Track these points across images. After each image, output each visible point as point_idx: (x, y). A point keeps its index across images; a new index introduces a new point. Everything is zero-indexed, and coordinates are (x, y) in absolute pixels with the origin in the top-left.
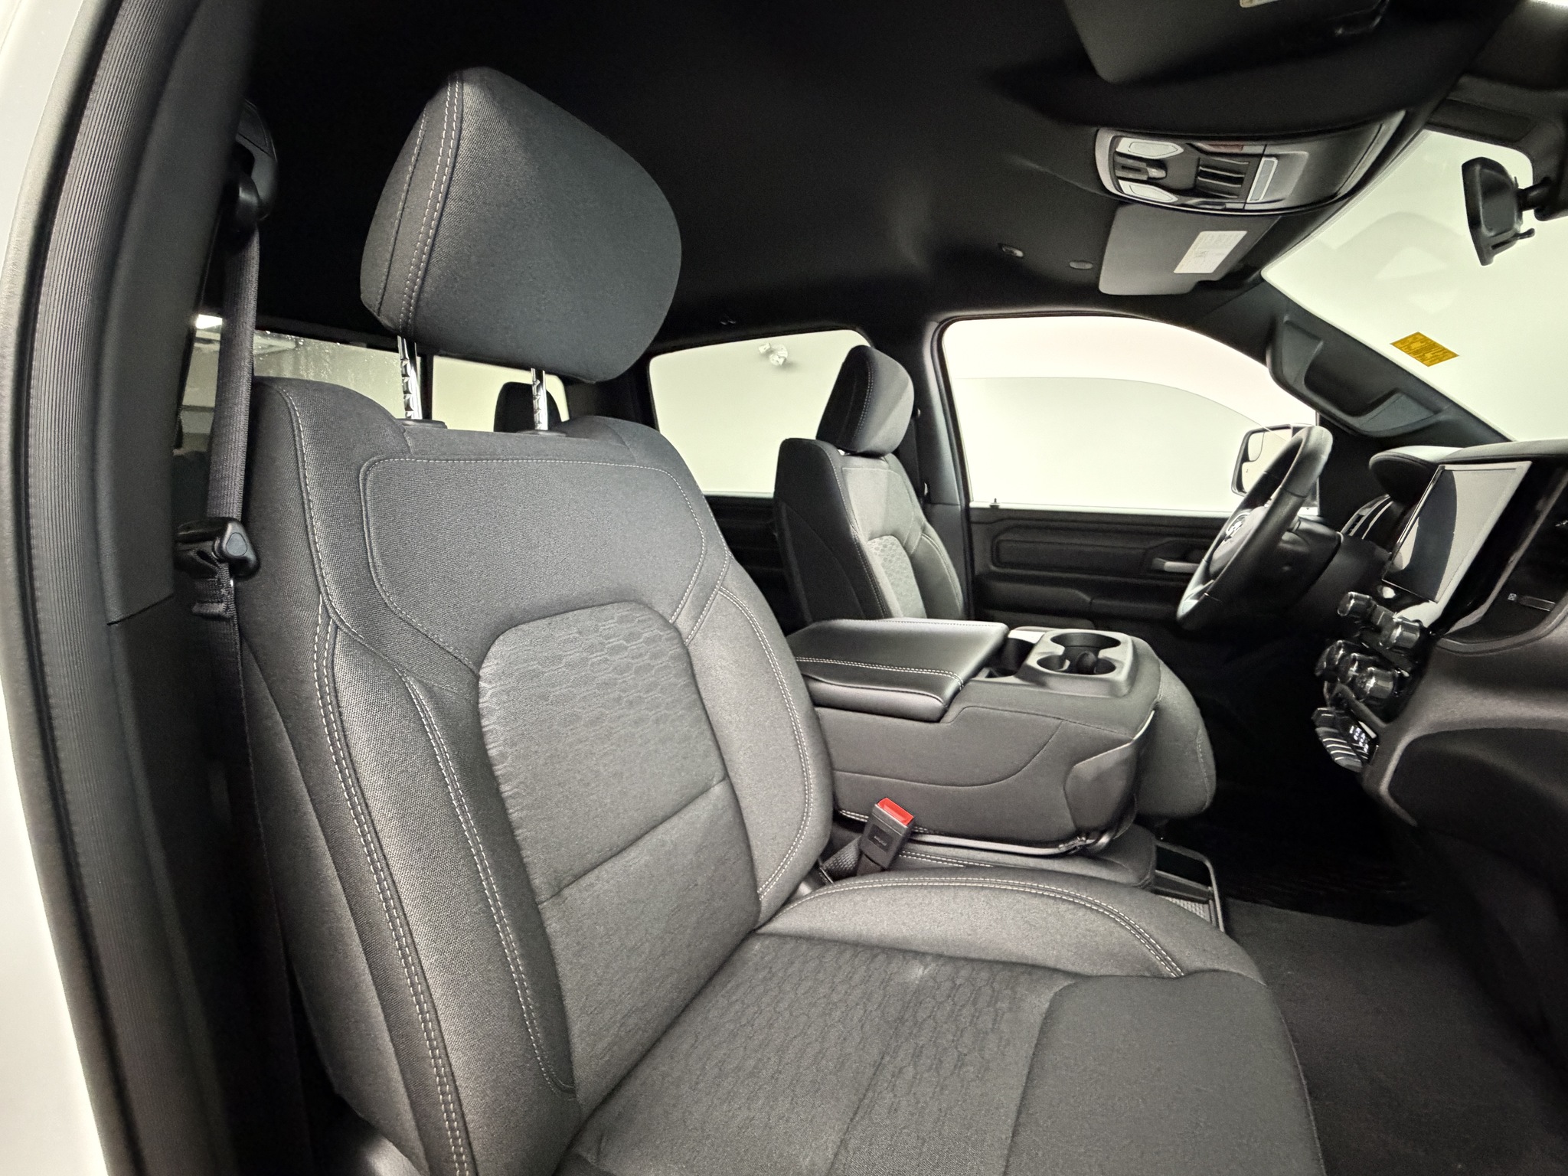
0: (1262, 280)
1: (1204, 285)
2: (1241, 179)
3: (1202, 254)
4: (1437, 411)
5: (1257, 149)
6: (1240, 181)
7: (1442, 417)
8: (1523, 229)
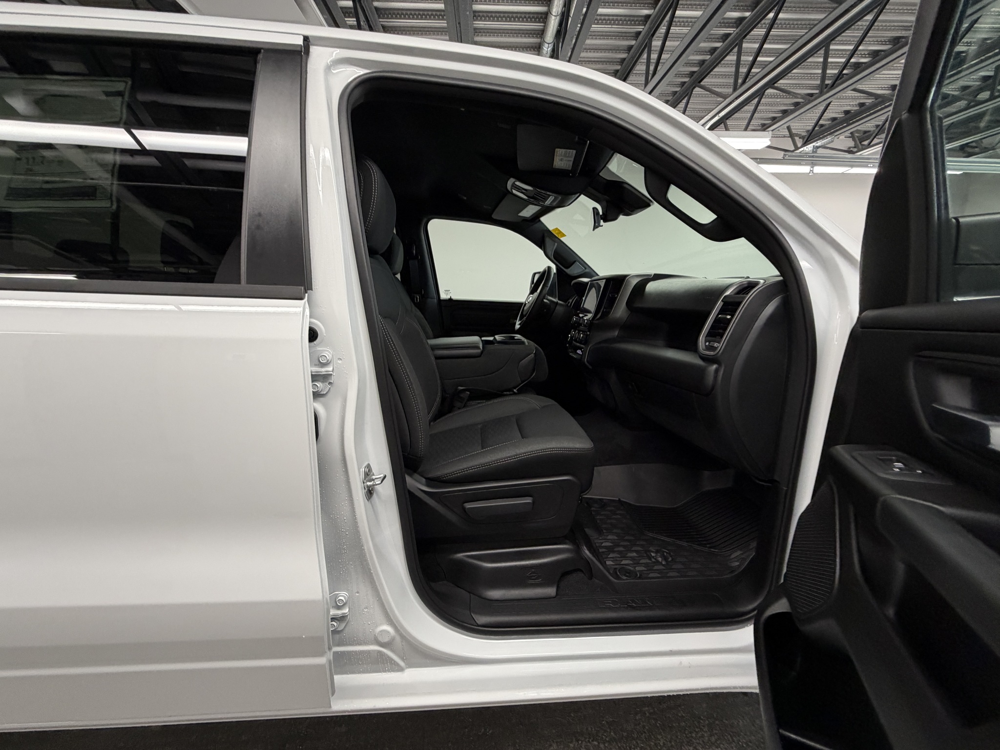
0: (540, 221)
1: (525, 220)
2: (546, 199)
3: (527, 211)
4: (585, 268)
5: (551, 194)
6: (545, 199)
7: (587, 270)
8: (601, 225)
